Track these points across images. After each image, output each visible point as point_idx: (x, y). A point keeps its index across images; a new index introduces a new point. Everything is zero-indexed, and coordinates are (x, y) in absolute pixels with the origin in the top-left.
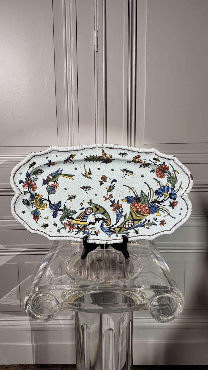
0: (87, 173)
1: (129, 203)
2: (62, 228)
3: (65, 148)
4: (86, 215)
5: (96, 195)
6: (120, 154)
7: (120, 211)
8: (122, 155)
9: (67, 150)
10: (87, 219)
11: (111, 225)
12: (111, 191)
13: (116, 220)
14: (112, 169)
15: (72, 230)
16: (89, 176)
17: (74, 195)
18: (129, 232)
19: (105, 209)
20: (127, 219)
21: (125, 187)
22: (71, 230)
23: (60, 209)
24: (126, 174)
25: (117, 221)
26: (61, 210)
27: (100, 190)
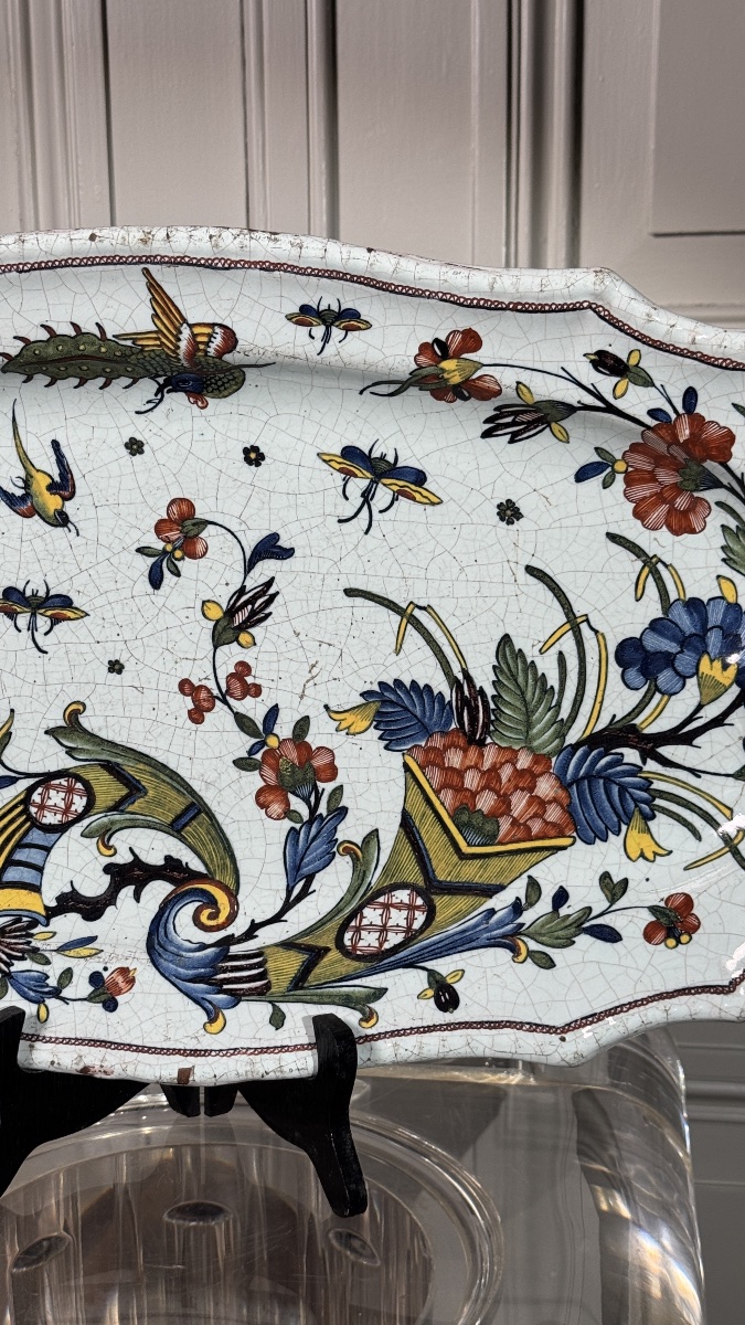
0: (41, 483)
1: (400, 741)
4: (36, 836)
5: (116, 667)
6: (305, 316)
7: (322, 809)
8: (319, 331)
10: (40, 869)
11: (238, 927)
12: (244, 638)
13: (281, 883)
14: (246, 451)
16: (52, 503)
18: (380, 993)
19: (196, 785)
20: (375, 878)
21: (359, 601)
24: (367, 496)
25: (289, 891)
27: (148, 630)
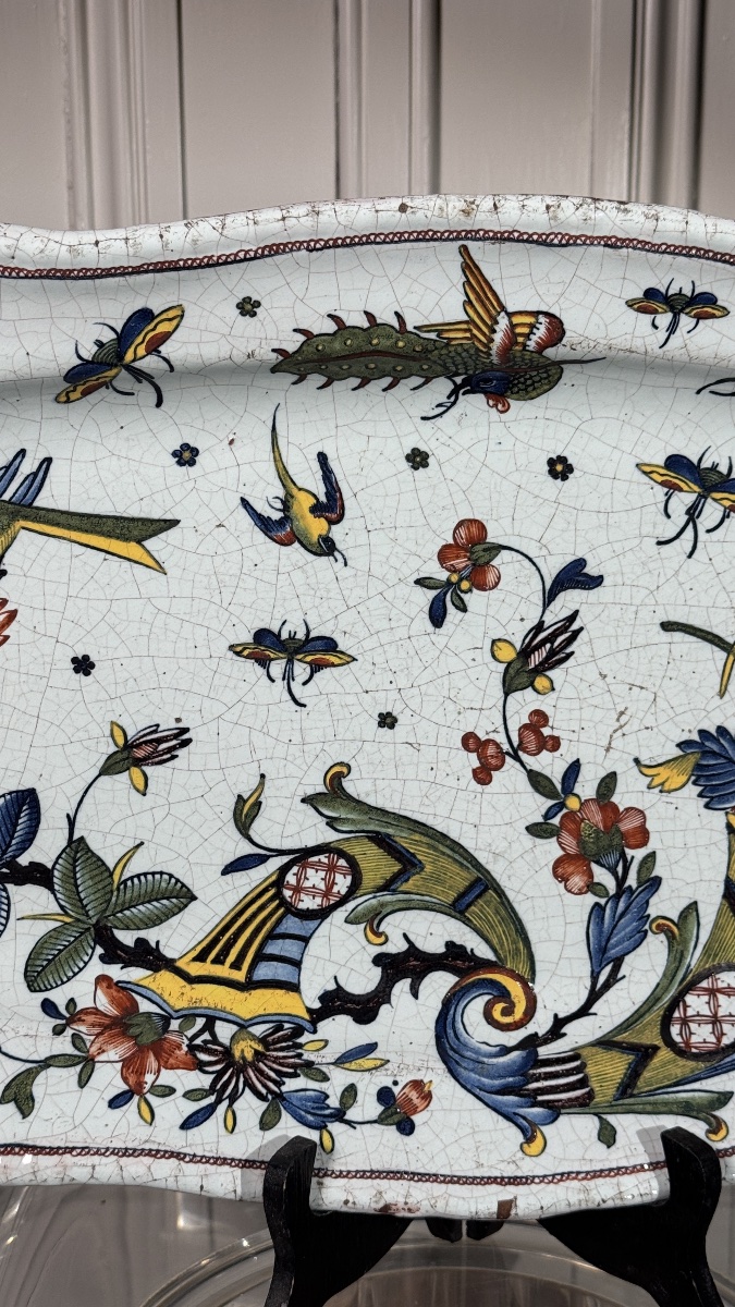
0: (303, 503)
1: (723, 798)
2: (46, 1063)
3: (71, 238)
4: (292, 925)
5: (388, 721)
6: (651, 300)
7: (632, 881)
8: (664, 319)
9: (90, 258)
10: (297, 964)
11: (541, 1024)
12: (540, 682)
13: (584, 968)
14: (551, 463)
15: (149, 1078)
16: (316, 527)
17: (167, 724)
18: (723, 1099)
19: (482, 857)
20: (694, 959)
21: (678, 636)
22: (140, 1084)
23: (24, 860)
24: (693, 513)
25: (595, 977)
26: (39, 875)
27: (427, 676)
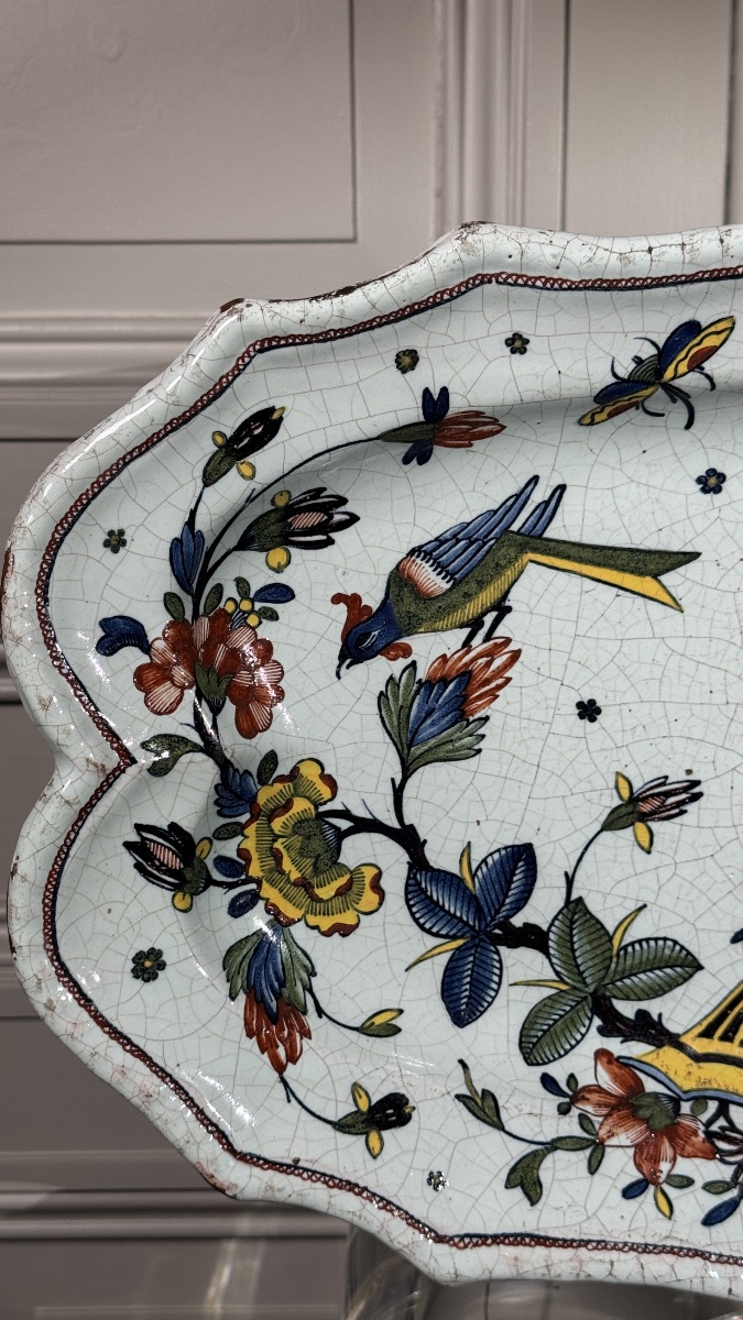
2: (554, 1145)
3: (622, 245)
9: (642, 266)
15: (665, 1167)
17: (677, 776)
22: (657, 1171)
23: (518, 921)
26: (533, 938)
